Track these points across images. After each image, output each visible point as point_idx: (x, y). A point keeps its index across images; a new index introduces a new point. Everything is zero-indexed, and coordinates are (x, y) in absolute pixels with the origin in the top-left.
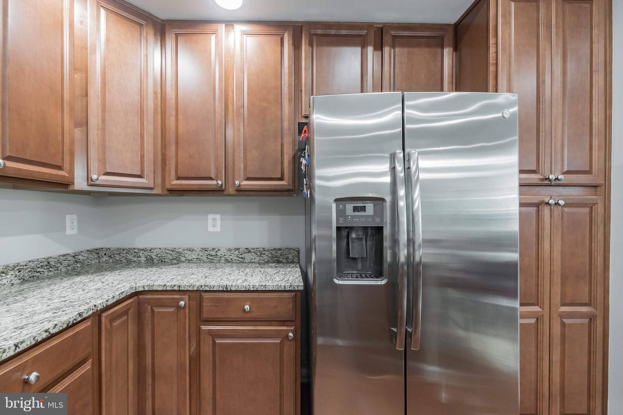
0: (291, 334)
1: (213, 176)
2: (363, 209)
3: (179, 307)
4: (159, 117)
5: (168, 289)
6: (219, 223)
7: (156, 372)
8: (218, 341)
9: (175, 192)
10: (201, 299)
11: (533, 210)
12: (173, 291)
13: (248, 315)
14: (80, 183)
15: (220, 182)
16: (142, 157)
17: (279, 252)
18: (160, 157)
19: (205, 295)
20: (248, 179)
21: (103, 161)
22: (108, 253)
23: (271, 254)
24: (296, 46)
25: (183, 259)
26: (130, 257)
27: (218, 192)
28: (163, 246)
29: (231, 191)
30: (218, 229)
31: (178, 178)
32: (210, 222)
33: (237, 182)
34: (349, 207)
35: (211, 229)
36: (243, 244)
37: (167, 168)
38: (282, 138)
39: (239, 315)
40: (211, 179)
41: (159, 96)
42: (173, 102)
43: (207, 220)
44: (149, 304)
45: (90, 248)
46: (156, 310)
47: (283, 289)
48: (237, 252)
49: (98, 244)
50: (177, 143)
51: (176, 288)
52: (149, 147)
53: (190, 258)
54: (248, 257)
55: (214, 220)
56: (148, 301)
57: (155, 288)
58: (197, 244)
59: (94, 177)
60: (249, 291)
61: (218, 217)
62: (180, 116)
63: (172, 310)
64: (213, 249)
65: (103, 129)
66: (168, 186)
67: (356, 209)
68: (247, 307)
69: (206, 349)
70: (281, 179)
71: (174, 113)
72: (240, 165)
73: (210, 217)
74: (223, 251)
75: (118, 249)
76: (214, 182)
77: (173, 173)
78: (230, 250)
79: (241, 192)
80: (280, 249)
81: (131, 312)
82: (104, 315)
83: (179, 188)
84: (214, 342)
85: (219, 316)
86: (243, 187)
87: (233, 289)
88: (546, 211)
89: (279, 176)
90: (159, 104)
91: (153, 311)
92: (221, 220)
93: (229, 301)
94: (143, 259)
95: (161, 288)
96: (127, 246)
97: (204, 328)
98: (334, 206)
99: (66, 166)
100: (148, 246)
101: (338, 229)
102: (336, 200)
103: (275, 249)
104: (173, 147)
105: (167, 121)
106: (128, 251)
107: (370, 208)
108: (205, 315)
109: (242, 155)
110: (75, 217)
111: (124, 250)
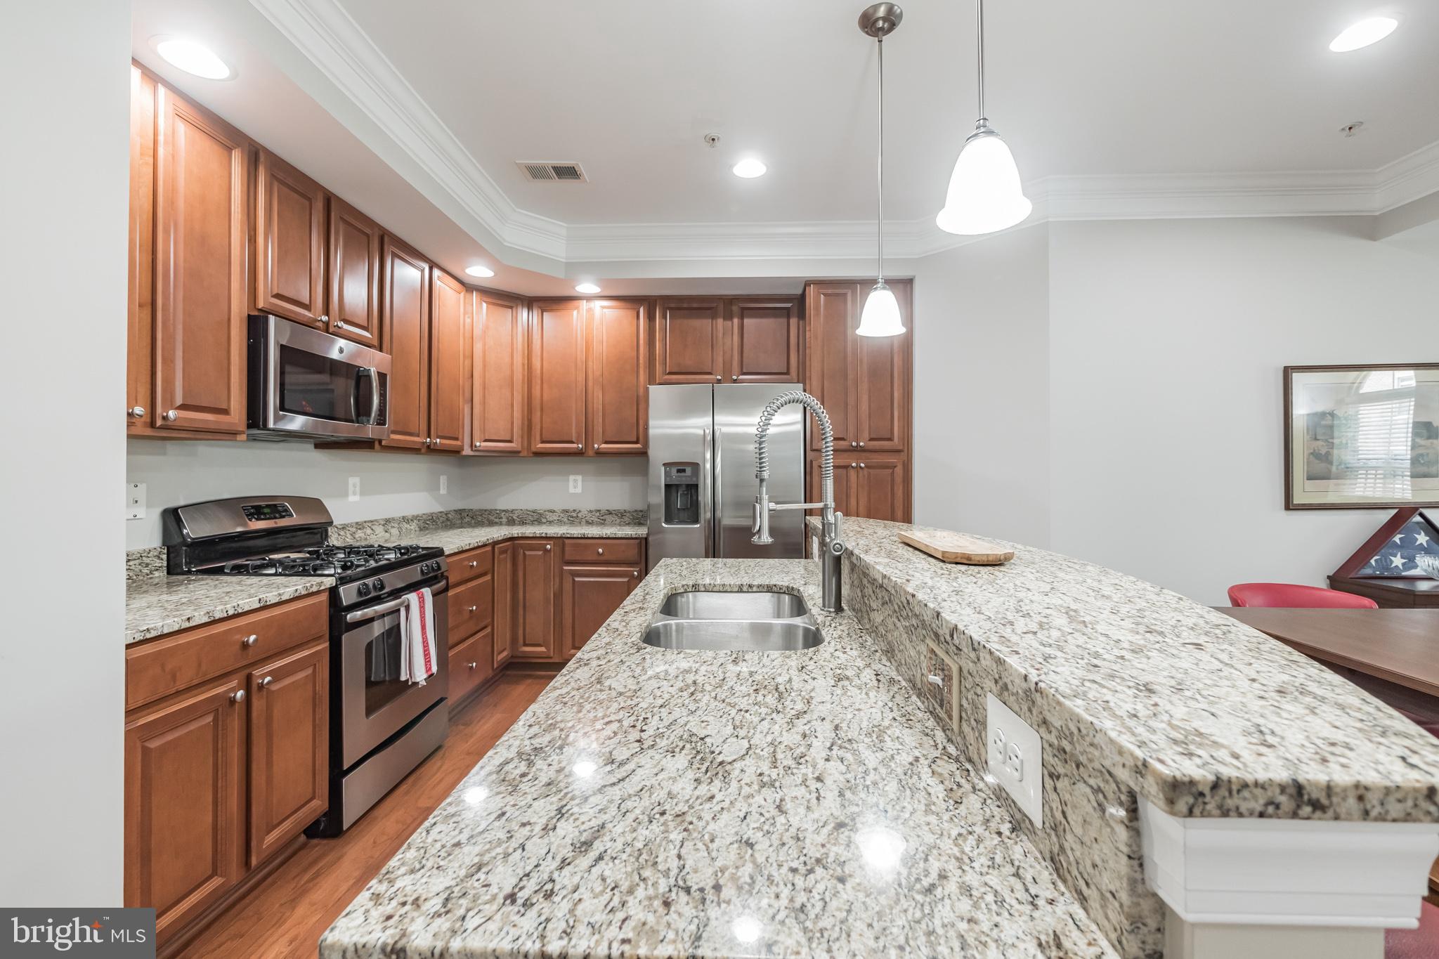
0: (636, 573)
1: (574, 440)
2: (684, 471)
3: (546, 551)
4: (526, 386)
5: (538, 535)
6: (580, 483)
7: (527, 604)
8: (577, 579)
9: (539, 454)
10: (564, 544)
11: (844, 471)
12: (541, 538)
13: (602, 558)
14: (467, 451)
15: (580, 446)
16: (512, 423)
17: (641, 514)
18: (526, 423)
19: (567, 541)
20: (606, 442)
21: (483, 430)
22: (470, 514)
23: (633, 516)
24: (651, 317)
25: (544, 520)
26: (492, 518)
27: (579, 453)
28: (524, 507)
29: (591, 453)
30: (579, 490)
31: (543, 442)
32: (571, 484)
33: (596, 446)
34: (674, 470)
35: (572, 490)
36: (604, 506)
37: (533, 433)
38: (638, 405)
39: (595, 558)
40: (572, 442)
41: (526, 367)
42: (539, 372)
43: (568, 480)
44: (522, 548)
45: (456, 509)
46: (527, 553)
47: (630, 536)
48: (598, 514)
49: (460, 506)
50: (542, 410)
51: (543, 535)
52: (517, 415)
53: (551, 519)
54: (609, 518)
55: (575, 481)
56: (521, 546)
57: (527, 535)
58: (558, 506)
59: (478, 444)
60: (602, 538)
61: (579, 478)
62: (545, 386)
63: (541, 553)
64: (574, 510)
65: (484, 403)
66: (533, 449)
67: (679, 471)
68: (600, 550)
69: (568, 586)
70: (637, 442)
71: (539, 382)
72: (599, 429)
73: (572, 478)
74: (584, 513)
75: (481, 510)
76: (575, 445)
77: (538, 438)
78: (591, 511)
79: (599, 453)
80: (641, 511)
81: (509, 552)
82: (496, 546)
83: (543, 451)
84: (574, 580)
85: (578, 558)
86: (601, 450)
87: (589, 536)
88: (852, 474)
89: (635, 440)
90: (526, 373)
91: (524, 554)
92: (583, 481)
93: (586, 546)
94: (504, 520)
95: (531, 535)
96: (489, 507)
97: (565, 568)
98: (663, 468)
99: (460, 437)
100: (510, 507)
101: (668, 487)
102: (664, 465)
103: (636, 511)
104: (538, 414)
105: (533, 390)
106: (490, 512)
107: (689, 470)
108: (567, 557)
109: (601, 420)
110: (445, 477)
111: (486, 510)
